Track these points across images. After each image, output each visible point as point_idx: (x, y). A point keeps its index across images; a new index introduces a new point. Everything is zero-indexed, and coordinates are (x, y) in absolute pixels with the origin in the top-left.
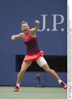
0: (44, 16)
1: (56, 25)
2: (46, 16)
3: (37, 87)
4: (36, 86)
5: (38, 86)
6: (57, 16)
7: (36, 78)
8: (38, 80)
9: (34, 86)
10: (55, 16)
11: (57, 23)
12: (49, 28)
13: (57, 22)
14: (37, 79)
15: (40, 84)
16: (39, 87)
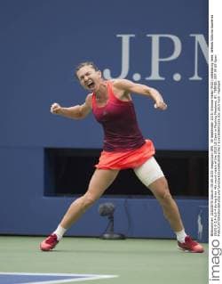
0: (126, 39)
1: (160, 63)
2: (131, 38)
3: (104, 239)
4: (101, 237)
5: (106, 236)
6: (161, 39)
7: (103, 214)
8: (109, 221)
9: (97, 237)
10: (155, 39)
11: (164, 57)
12: (140, 73)
13: (160, 57)
14: (106, 215)
15: (112, 230)
16: (110, 239)
